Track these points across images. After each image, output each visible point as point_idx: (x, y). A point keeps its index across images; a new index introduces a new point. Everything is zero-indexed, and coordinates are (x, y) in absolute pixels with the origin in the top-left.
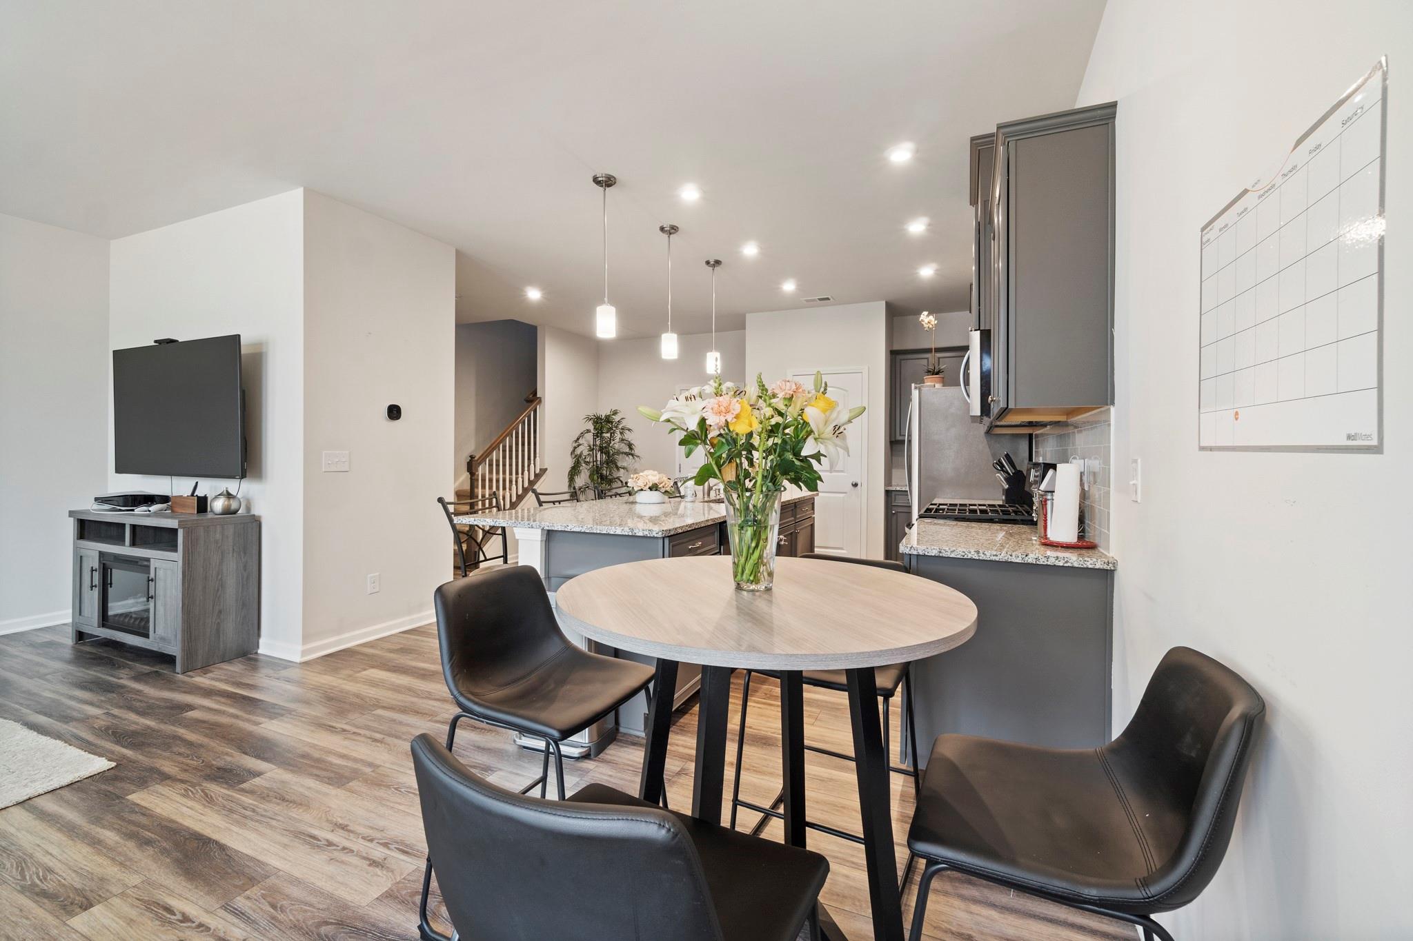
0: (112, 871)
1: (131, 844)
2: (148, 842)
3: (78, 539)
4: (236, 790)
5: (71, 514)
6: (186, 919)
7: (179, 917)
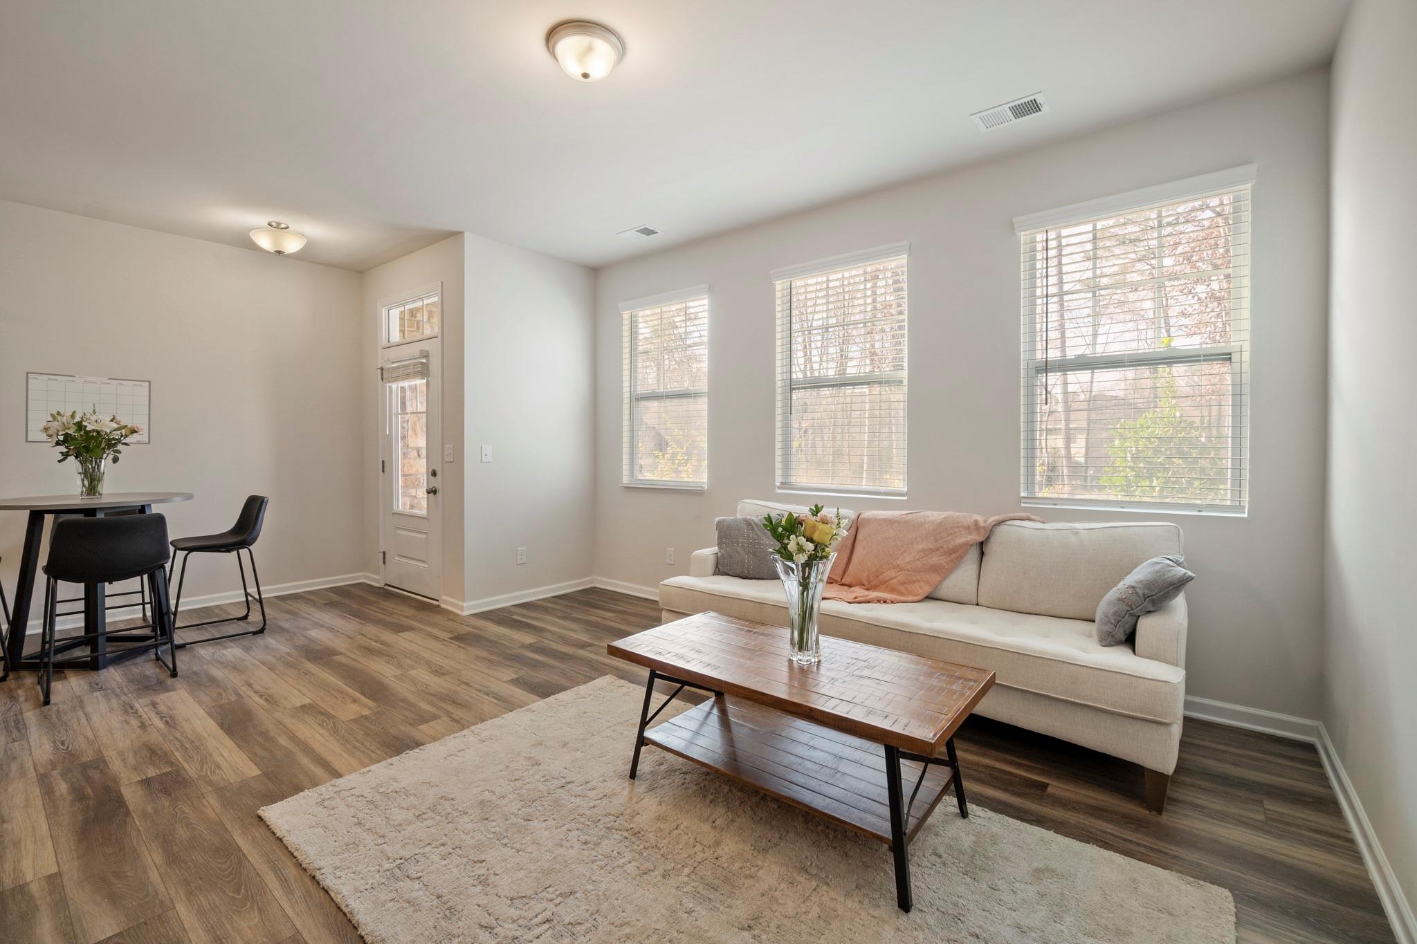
0: (288, 721)
1: (272, 734)
2: (262, 734)
4: (172, 764)
6: (261, 696)
7: (264, 697)
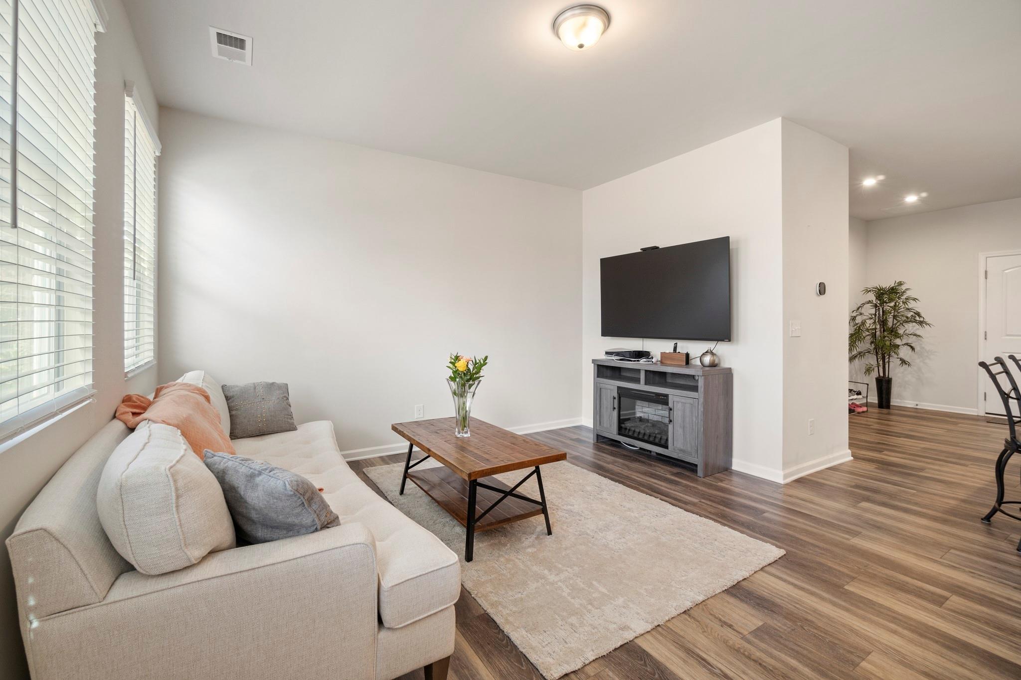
3: (598, 377)
5: (594, 361)
